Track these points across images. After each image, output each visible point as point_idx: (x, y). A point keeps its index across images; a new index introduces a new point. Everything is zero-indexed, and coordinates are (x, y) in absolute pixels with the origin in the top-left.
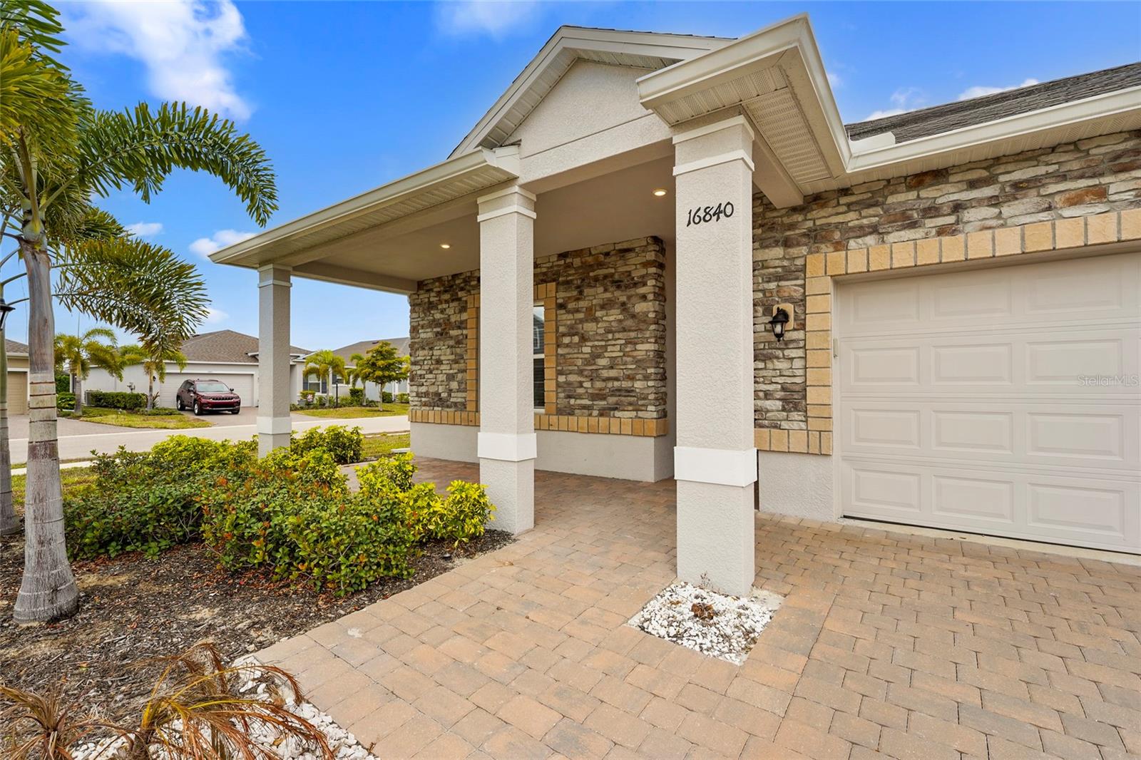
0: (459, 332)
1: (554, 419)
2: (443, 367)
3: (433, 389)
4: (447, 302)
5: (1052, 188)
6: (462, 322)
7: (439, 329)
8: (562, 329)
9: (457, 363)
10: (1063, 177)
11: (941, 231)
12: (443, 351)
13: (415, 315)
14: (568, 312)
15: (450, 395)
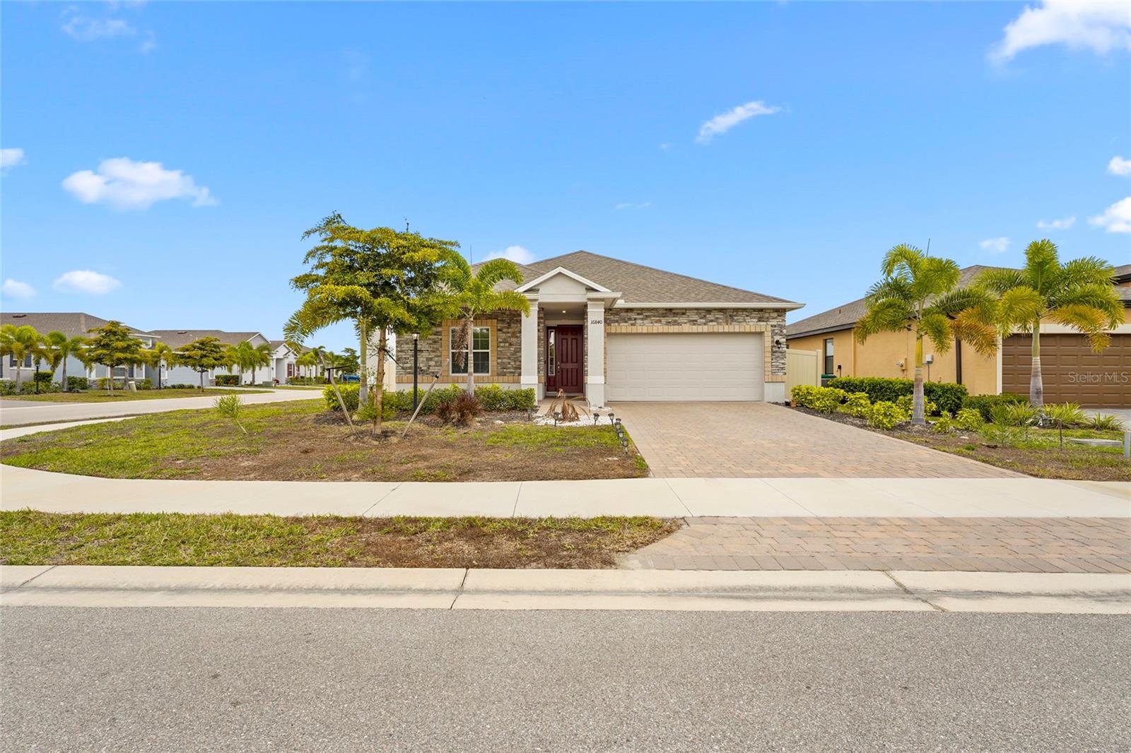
1: (496, 378)
5: (653, 318)
6: (437, 332)
8: (499, 340)
9: (434, 352)
10: (654, 316)
11: (632, 325)
14: (504, 333)
15: (429, 368)
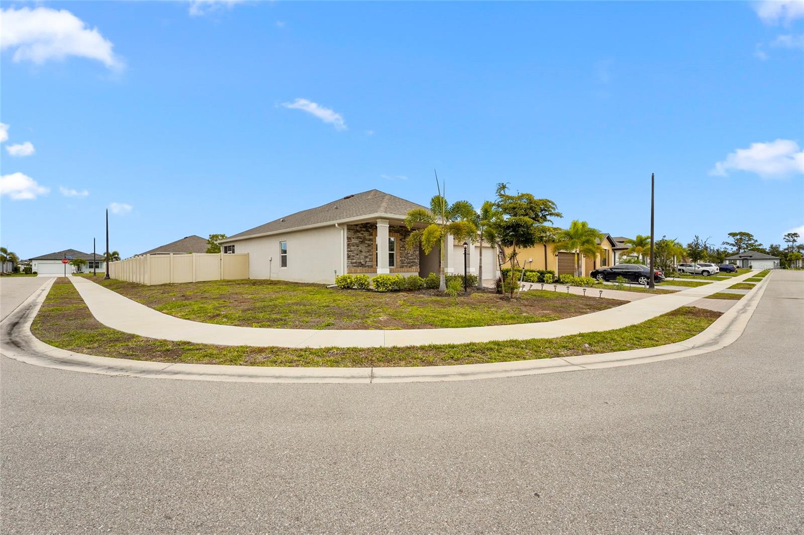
0: (369, 242)
1: (399, 269)
2: (362, 253)
3: (358, 261)
4: (364, 231)
6: (370, 239)
7: (361, 240)
8: (401, 246)
9: (368, 252)
12: (362, 247)
13: (349, 233)
14: (402, 242)
15: (366, 263)
